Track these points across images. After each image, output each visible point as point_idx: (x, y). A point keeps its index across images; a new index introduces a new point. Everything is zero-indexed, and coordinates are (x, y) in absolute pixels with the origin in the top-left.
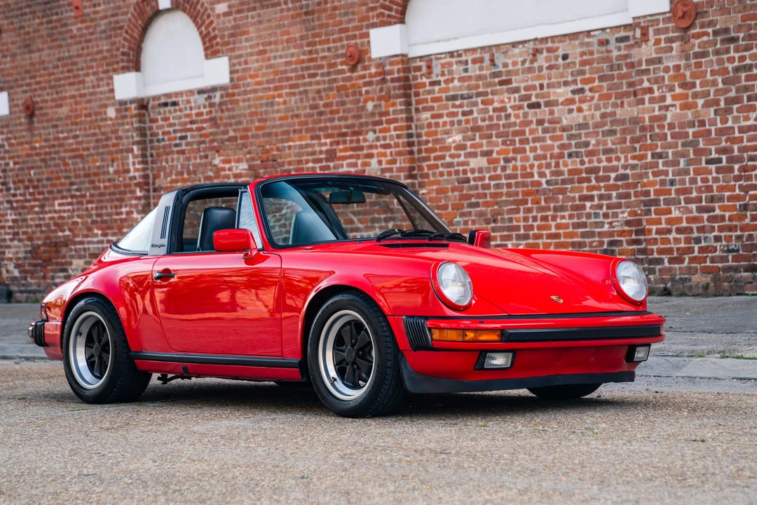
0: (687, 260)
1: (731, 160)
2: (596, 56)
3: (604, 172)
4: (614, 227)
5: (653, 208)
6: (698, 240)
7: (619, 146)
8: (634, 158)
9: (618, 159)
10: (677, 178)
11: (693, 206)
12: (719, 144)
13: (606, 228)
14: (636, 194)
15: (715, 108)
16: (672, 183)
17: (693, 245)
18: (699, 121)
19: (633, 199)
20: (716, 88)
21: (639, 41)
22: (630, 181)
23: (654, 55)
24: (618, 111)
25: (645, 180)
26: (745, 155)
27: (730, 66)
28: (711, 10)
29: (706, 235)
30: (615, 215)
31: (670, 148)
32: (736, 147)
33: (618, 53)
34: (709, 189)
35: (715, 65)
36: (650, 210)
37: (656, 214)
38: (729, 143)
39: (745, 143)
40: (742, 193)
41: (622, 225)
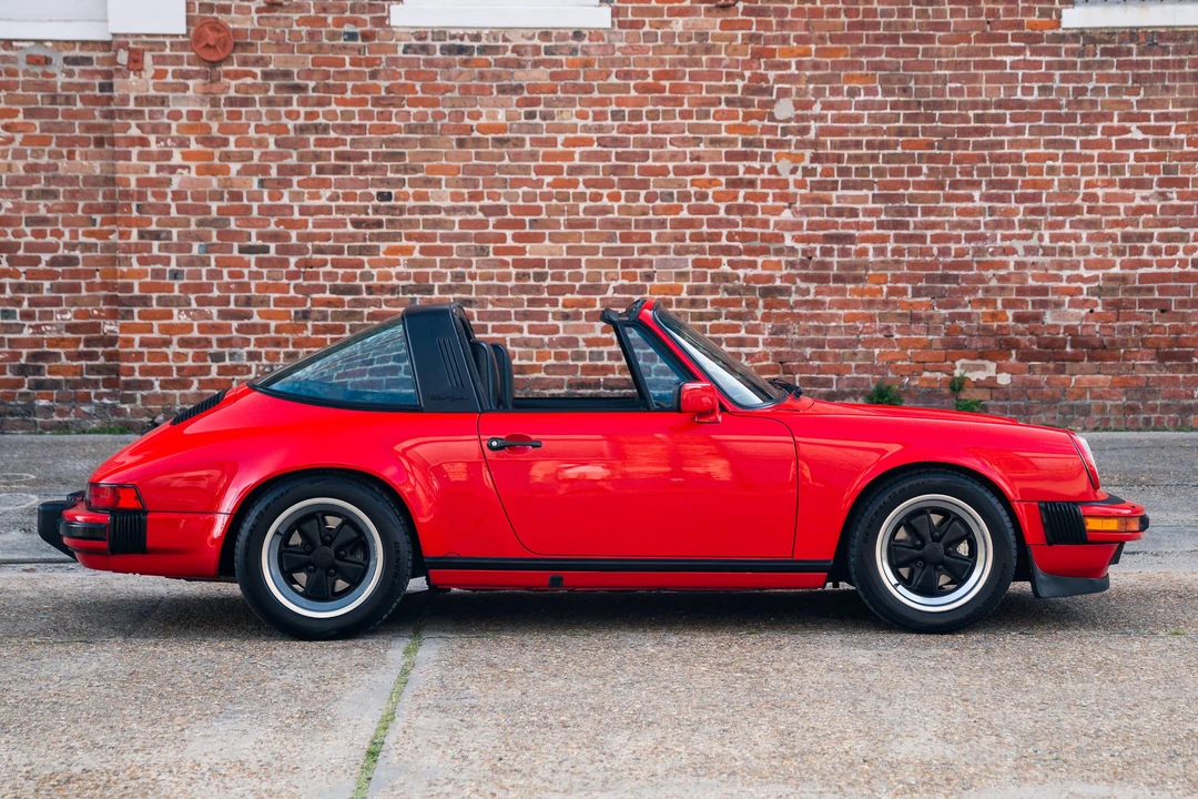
0: (196, 384)
1: (285, 250)
2: (21, 78)
3: (26, 251)
4: (43, 333)
5: (136, 310)
6: (218, 357)
7: (60, 216)
8: (88, 234)
9: (59, 234)
10: (186, 269)
11: (214, 310)
12: (264, 227)
13: (27, 333)
14: (90, 287)
15: (260, 177)
16: (176, 275)
17: (209, 363)
18: (230, 193)
19: (84, 293)
20: (264, 150)
21: (124, 68)
22: (80, 267)
23: (152, 92)
24: (63, 164)
25: (125, 269)
26: (309, 245)
27: (291, 124)
28: (259, 42)
29: (234, 350)
30: (49, 315)
31: (175, 226)
32: (293, 234)
33: (68, 80)
34: (244, 287)
35: (264, 118)
36: (132, 312)
37: (140, 318)
38: (282, 227)
39: (310, 229)
40: (300, 296)
41: (59, 332)
